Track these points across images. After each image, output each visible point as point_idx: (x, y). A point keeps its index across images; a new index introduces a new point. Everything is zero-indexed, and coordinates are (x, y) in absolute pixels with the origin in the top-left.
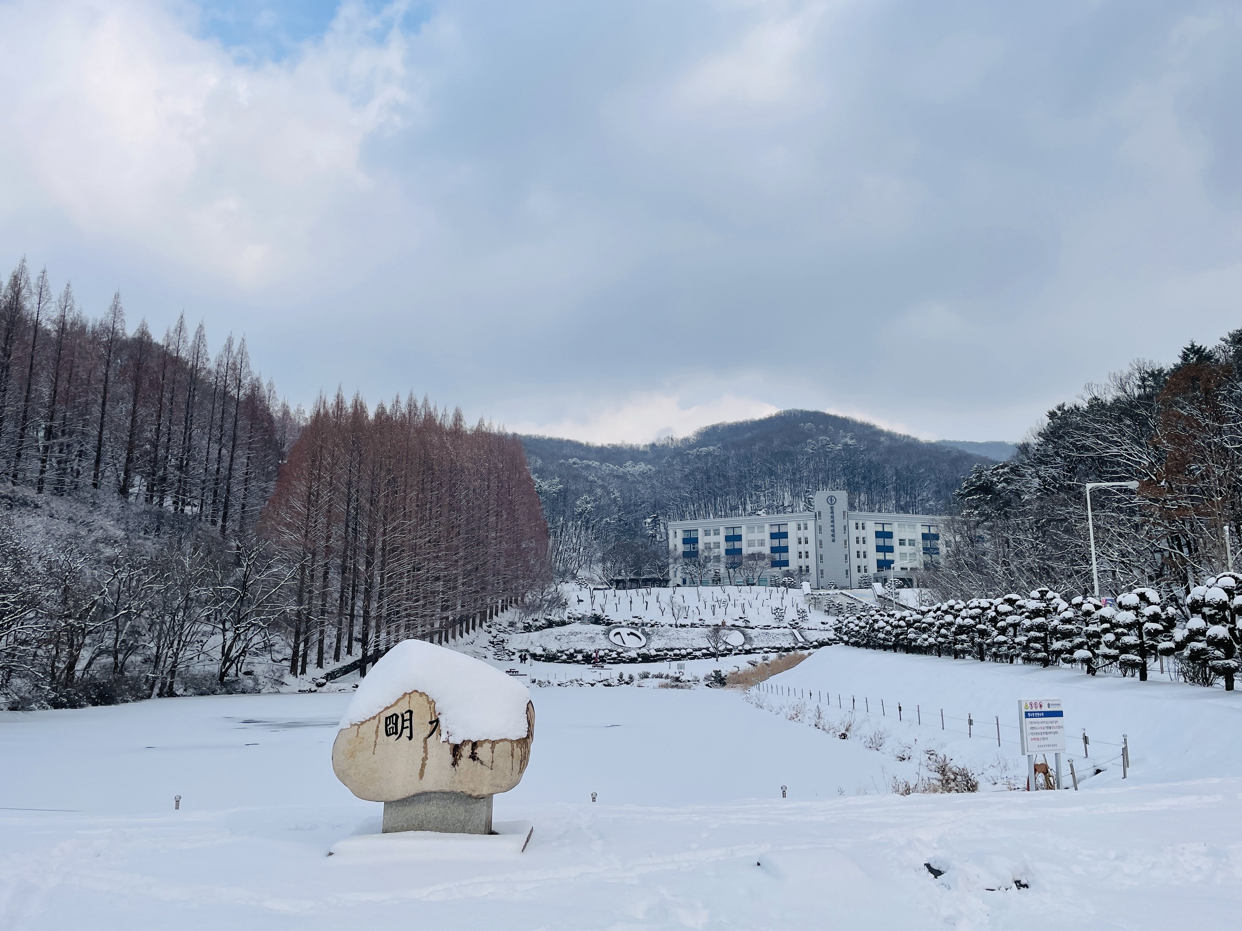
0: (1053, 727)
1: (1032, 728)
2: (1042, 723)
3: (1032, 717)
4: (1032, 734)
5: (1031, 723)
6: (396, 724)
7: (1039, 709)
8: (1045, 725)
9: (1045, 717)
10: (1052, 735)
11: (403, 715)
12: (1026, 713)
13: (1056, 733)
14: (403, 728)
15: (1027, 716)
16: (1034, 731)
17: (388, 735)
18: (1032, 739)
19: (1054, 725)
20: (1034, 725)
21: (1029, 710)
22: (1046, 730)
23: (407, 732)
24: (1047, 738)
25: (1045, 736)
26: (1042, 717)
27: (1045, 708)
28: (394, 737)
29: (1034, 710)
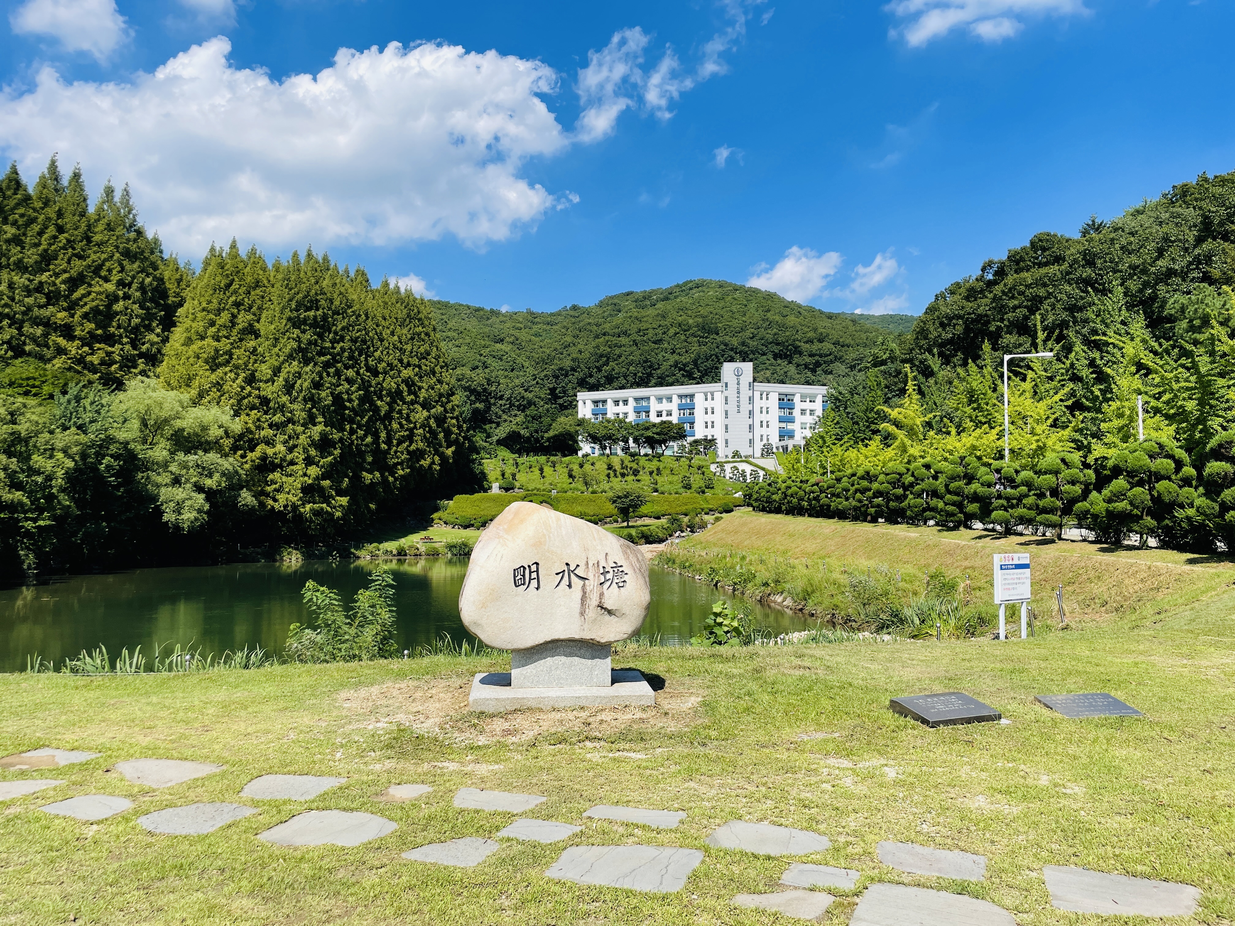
2: (1013, 574)
3: (1005, 569)
6: (524, 576)
7: (1011, 563)
8: (1015, 576)
9: (1015, 569)
11: (529, 566)
12: (1001, 566)
14: (530, 579)
15: (1001, 569)
16: (1007, 582)
17: (516, 586)
19: (1022, 576)
20: (1006, 577)
21: (1003, 563)
22: (1016, 581)
23: (534, 583)
25: (1015, 586)
27: (1016, 562)
28: (523, 587)
29: (1007, 562)
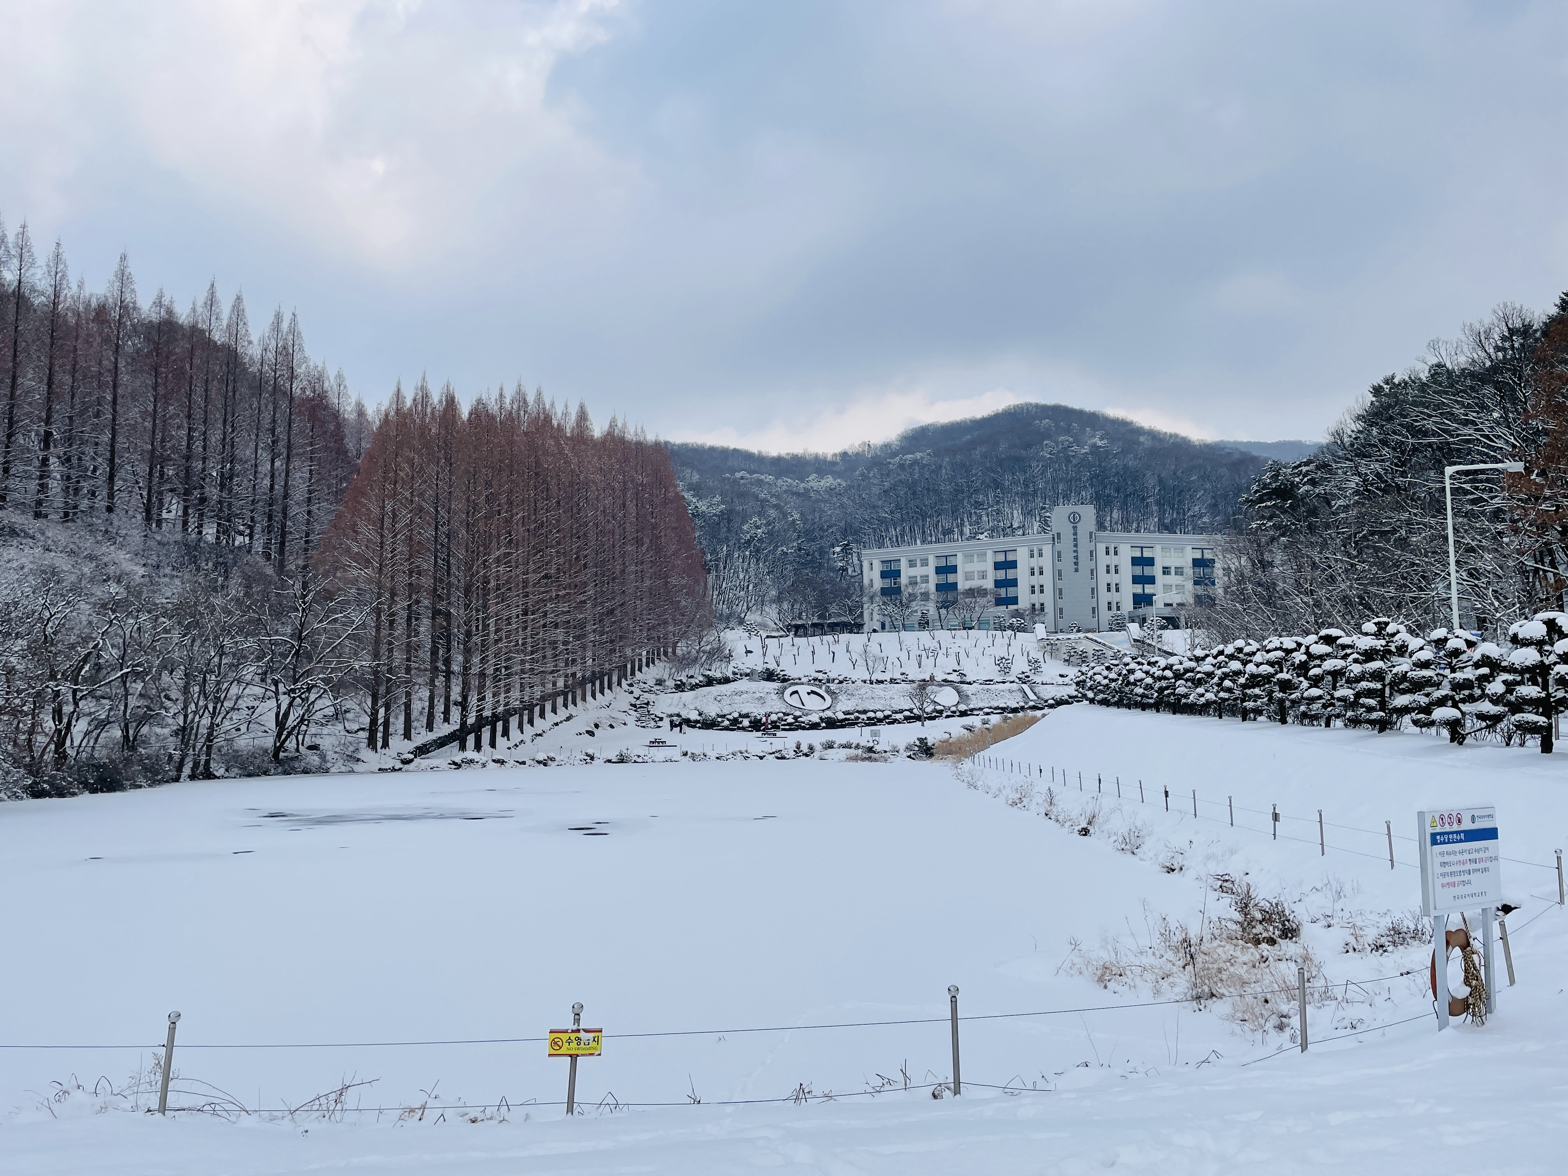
0: (1481, 860)
1: (1443, 864)
2: (1462, 852)
3: (1444, 843)
4: (1444, 875)
5: (1442, 854)
7: (1455, 827)
8: (1467, 856)
9: (1467, 840)
10: (1479, 874)
12: (1434, 836)
13: (1486, 870)
15: (1434, 842)
16: (1448, 869)
18: (1443, 886)
19: (1482, 855)
20: (1447, 859)
21: (1438, 829)
22: (1468, 866)
24: (1469, 882)
25: (1466, 877)
26: (1461, 841)
27: (1467, 825)
29: (1447, 828)
